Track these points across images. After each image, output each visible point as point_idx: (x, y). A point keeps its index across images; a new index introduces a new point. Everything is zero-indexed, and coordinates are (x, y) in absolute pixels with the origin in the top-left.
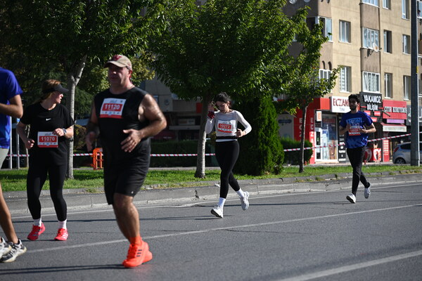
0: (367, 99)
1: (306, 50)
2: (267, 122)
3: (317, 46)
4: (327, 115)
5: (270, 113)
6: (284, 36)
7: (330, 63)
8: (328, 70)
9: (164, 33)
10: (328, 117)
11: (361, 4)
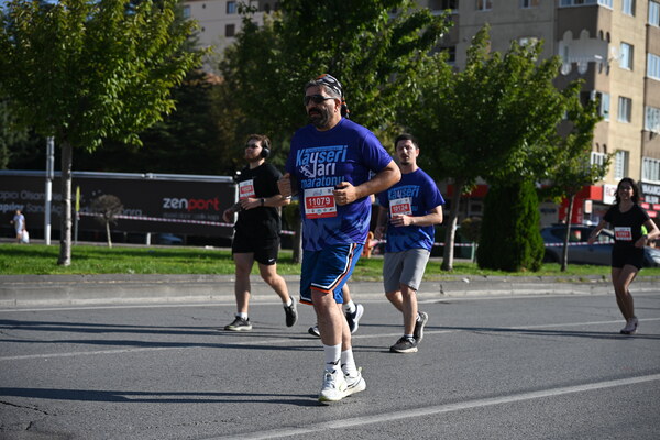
0: (646, 189)
1: (577, 130)
2: (527, 211)
3: (591, 124)
4: (597, 206)
5: (530, 200)
6: (552, 113)
7: (605, 147)
8: (602, 154)
9: (414, 103)
10: (598, 209)
11: (646, 78)
